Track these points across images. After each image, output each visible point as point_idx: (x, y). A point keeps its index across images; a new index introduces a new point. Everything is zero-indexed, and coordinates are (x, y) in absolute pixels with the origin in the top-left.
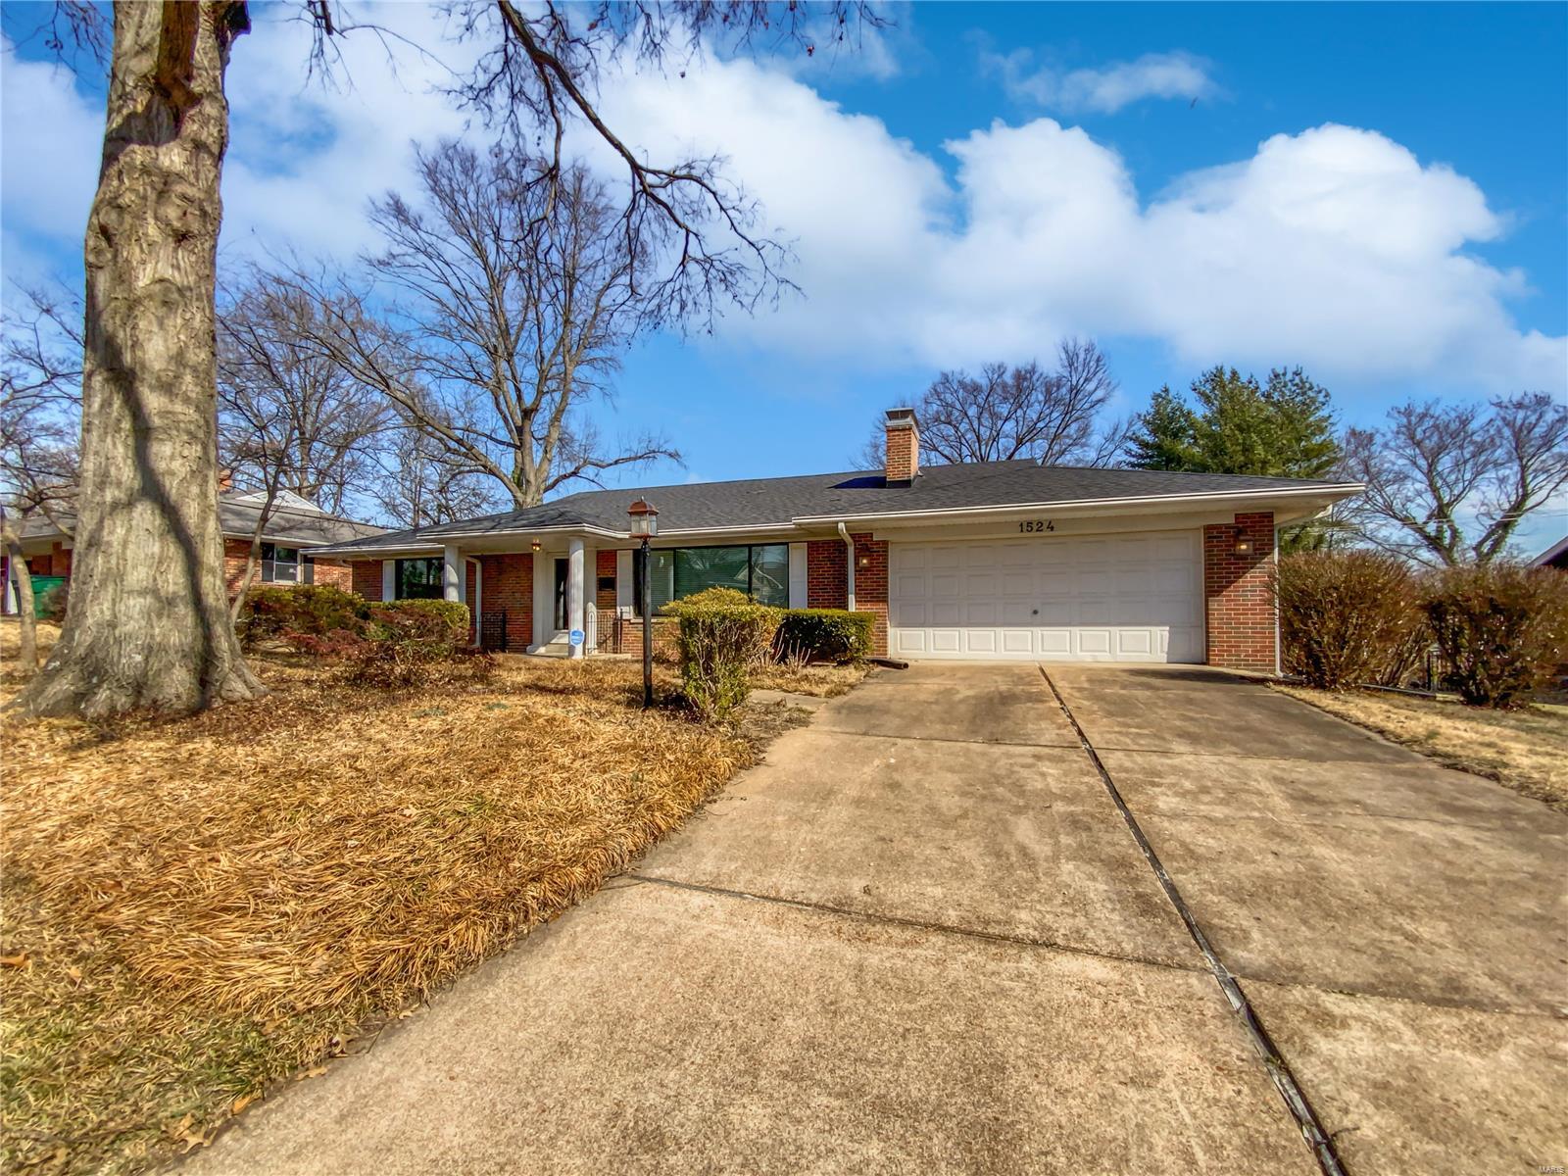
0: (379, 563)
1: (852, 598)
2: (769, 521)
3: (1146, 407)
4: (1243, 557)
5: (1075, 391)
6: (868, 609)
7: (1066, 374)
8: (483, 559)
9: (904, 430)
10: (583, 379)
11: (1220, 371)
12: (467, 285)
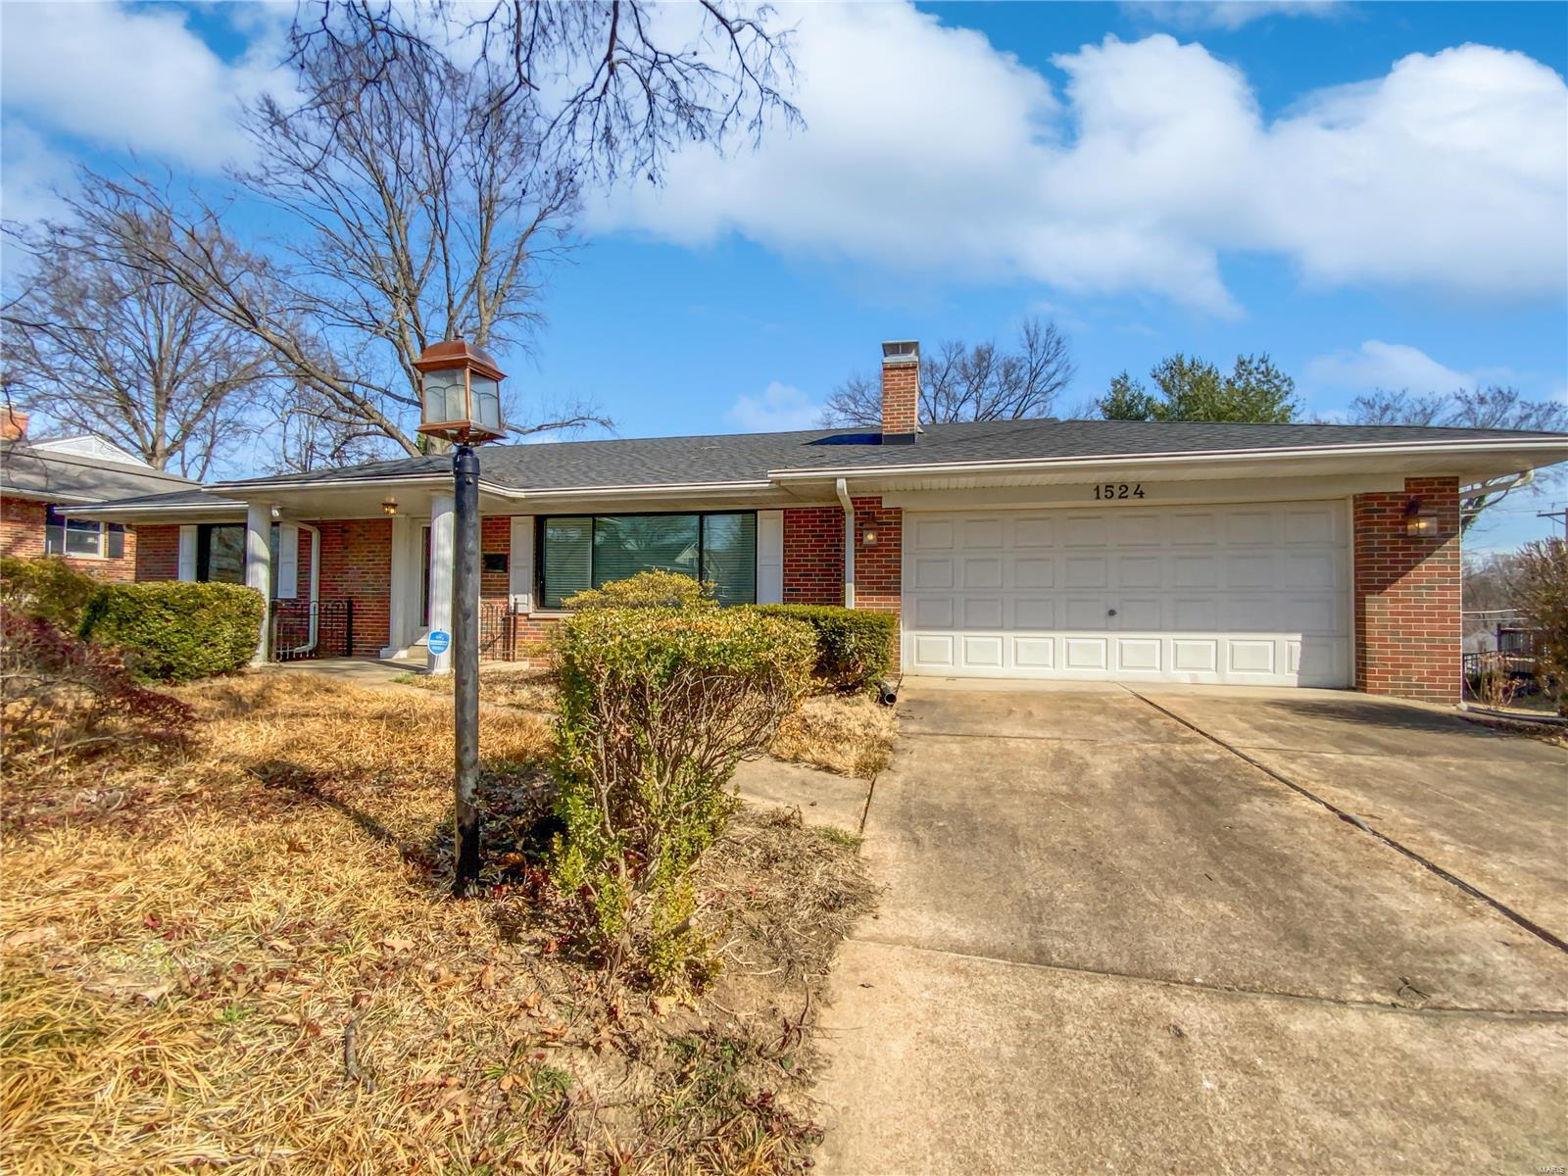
0: (173, 530)
1: (850, 588)
2: (729, 478)
3: (1104, 392)
4: (1417, 539)
5: (1034, 374)
6: (877, 606)
7: (1027, 355)
8: (324, 527)
9: (906, 368)
10: (504, 335)
11: (1180, 359)
12: (363, 214)
